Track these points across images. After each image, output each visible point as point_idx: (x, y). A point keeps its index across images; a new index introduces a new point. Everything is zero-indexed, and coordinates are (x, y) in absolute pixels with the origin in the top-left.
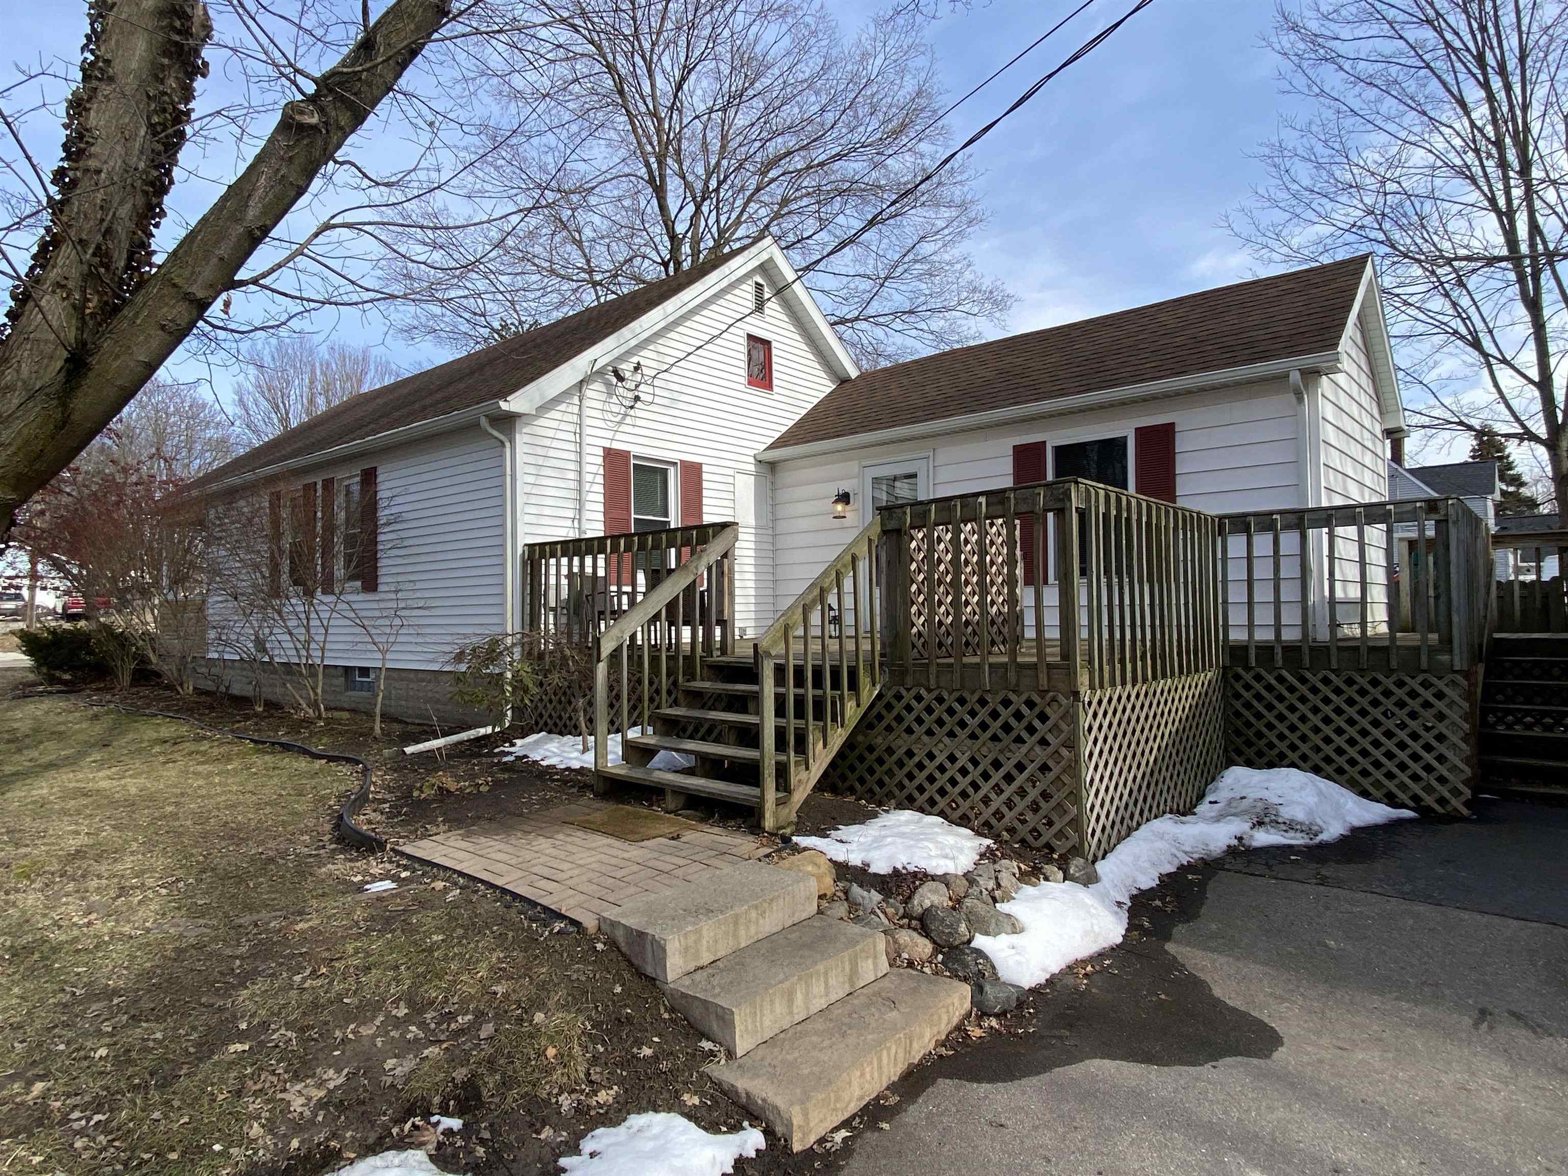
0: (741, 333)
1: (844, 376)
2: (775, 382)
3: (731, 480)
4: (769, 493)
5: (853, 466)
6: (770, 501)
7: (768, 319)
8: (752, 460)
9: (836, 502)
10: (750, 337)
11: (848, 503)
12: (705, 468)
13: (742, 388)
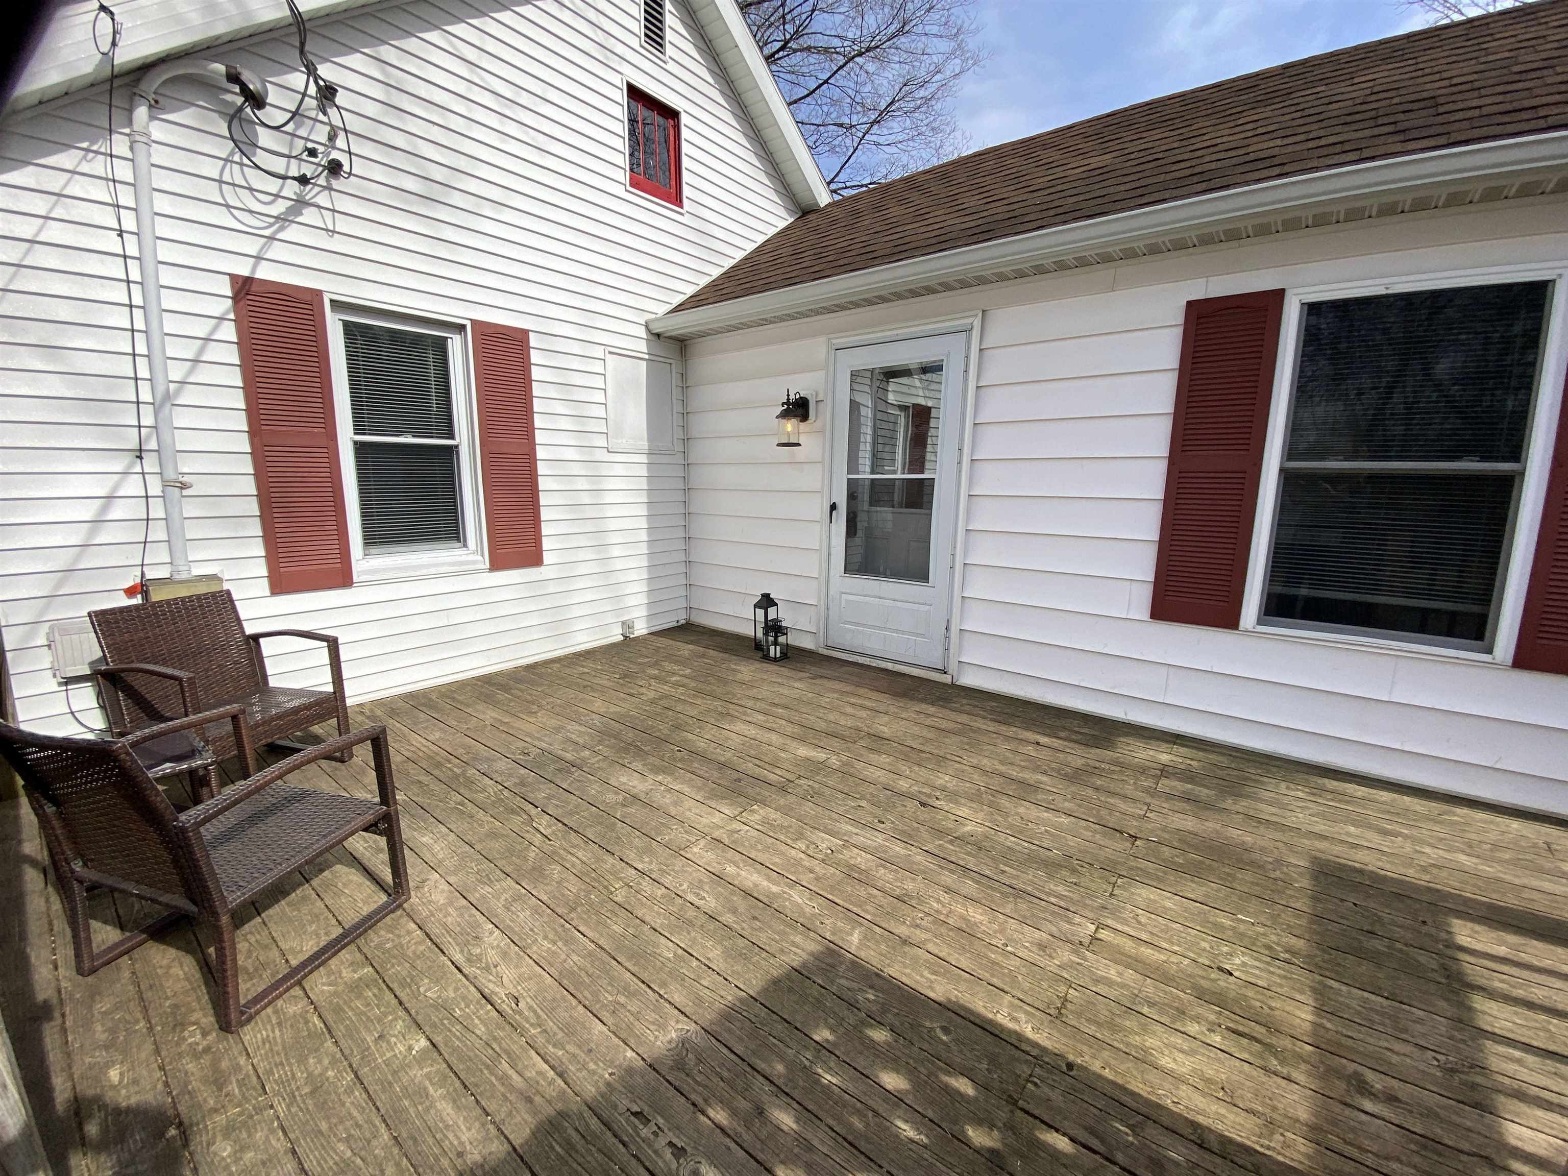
0: (617, 80)
1: (806, 201)
2: (686, 191)
3: (598, 367)
4: (676, 392)
5: (818, 348)
6: (678, 407)
7: (671, 66)
8: (642, 333)
9: (785, 415)
10: (634, 93)
11: (805, 417)
12: (533, 341)
13: (620, 191)
